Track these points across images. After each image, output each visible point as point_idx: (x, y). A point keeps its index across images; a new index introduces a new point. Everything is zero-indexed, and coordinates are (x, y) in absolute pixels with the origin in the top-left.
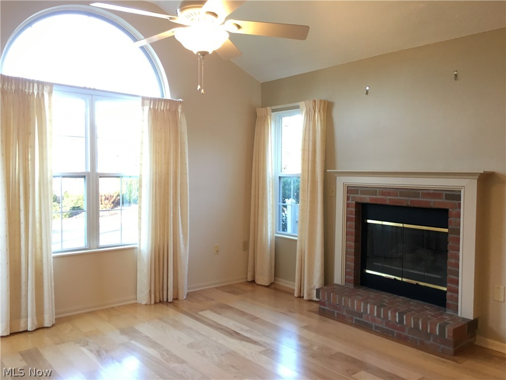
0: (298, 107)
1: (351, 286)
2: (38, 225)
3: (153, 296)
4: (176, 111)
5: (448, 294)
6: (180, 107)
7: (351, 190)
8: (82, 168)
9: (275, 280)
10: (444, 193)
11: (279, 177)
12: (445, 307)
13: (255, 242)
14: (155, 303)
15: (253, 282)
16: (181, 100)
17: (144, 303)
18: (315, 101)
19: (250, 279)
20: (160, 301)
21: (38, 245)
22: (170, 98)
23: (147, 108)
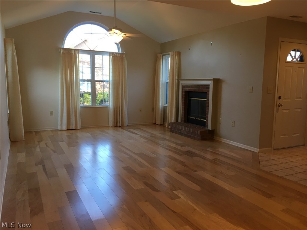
0: (169, 54)
1: (183, 122)
2: (75, 96)
3: (114, 124)
4: (123, 57)
5: (206, 122)
6: (124, 55)
7: (184, 86)
8: (89, 78)
9: (164, 123)
10: (206, 86)
11: (167, 82)
12: (205, 126)
13: (156, 107)
14: (115, 126)
15: (155, 124)
16: (125, 53)
17: (111, 126)
18: (174, 52)
19: (154, 123)
20: (117, 126)
21: (75, 103)
22: (121, 52)
23: (111, 57)
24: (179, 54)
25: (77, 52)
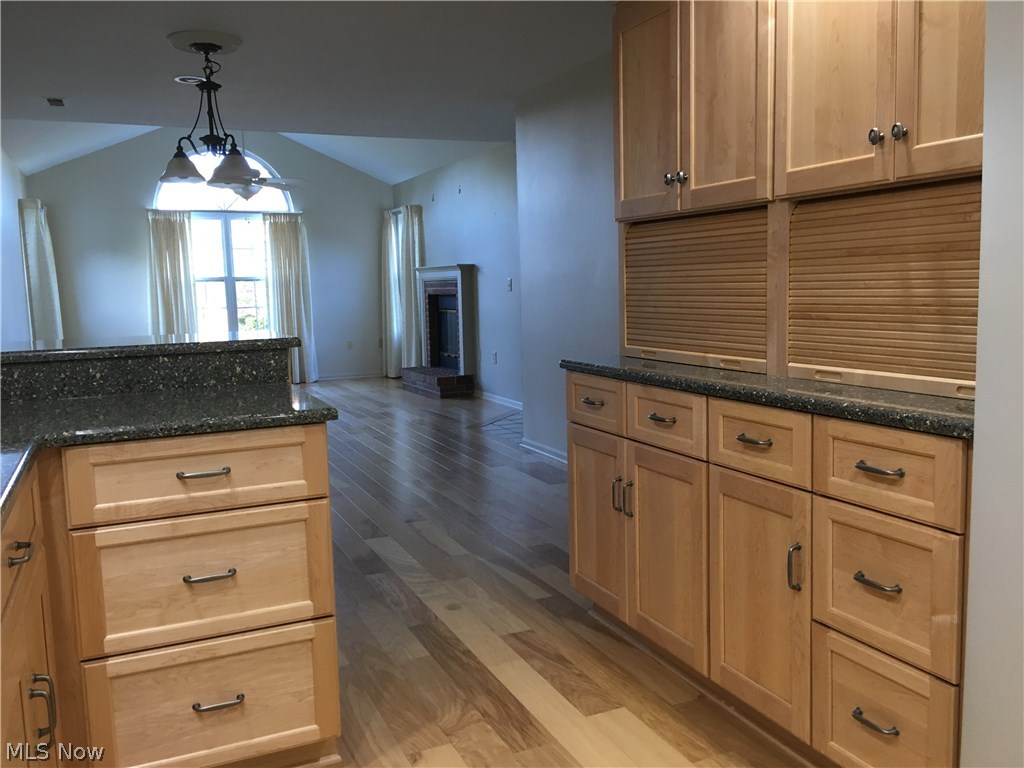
0: (400, 212)
1: (428, 366)
4: (297, 221)
6: (299, 218)
7: (426, 284)
8: (222, 274)
10: (453, 282)
13: (386, 338)
15: (387, 377)
16: (303, 212)
19: (385, 373)
22: (293, 211)
23: (268, 222)
24: (418, 210)
25: (186, 215)
